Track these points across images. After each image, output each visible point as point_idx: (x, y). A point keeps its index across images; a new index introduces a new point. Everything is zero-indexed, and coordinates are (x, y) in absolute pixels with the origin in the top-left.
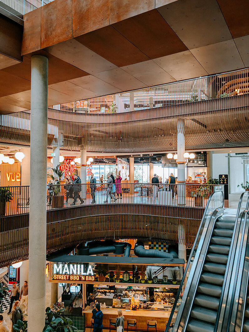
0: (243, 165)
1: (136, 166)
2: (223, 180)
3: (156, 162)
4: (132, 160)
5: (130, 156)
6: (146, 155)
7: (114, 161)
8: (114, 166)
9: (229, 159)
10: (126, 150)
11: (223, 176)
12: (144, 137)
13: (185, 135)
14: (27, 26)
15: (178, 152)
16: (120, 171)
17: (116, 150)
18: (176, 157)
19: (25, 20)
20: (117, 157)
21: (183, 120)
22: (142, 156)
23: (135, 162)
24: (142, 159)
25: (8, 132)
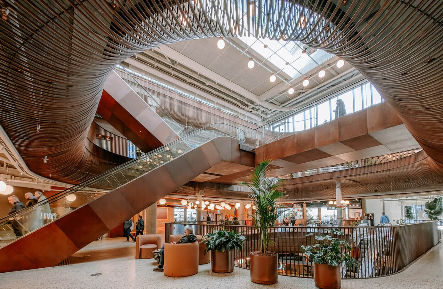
0: (400, 206)
1: (307, 209)
2: (371, 217)
3: (323, 206)
4: (305, 205)
5: (303, 203)
6: (315, 202)
7: (292, 206)
8: (291, 209)
9: (383, 203)
10: (301, 199)
11: (371, 215)
12: (313, 191)
13: (341, 190)
14: (256, 153)
15: (337, 199)
16: (296, 213)
17: (294, 200)
18: (335, 203)
19: (256, 151)
20: (294, 203)
21: (340, 180)
22: (312, 203)
23: (307, 206)
24: (312, 204)
25: (235, 193)
